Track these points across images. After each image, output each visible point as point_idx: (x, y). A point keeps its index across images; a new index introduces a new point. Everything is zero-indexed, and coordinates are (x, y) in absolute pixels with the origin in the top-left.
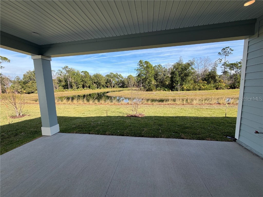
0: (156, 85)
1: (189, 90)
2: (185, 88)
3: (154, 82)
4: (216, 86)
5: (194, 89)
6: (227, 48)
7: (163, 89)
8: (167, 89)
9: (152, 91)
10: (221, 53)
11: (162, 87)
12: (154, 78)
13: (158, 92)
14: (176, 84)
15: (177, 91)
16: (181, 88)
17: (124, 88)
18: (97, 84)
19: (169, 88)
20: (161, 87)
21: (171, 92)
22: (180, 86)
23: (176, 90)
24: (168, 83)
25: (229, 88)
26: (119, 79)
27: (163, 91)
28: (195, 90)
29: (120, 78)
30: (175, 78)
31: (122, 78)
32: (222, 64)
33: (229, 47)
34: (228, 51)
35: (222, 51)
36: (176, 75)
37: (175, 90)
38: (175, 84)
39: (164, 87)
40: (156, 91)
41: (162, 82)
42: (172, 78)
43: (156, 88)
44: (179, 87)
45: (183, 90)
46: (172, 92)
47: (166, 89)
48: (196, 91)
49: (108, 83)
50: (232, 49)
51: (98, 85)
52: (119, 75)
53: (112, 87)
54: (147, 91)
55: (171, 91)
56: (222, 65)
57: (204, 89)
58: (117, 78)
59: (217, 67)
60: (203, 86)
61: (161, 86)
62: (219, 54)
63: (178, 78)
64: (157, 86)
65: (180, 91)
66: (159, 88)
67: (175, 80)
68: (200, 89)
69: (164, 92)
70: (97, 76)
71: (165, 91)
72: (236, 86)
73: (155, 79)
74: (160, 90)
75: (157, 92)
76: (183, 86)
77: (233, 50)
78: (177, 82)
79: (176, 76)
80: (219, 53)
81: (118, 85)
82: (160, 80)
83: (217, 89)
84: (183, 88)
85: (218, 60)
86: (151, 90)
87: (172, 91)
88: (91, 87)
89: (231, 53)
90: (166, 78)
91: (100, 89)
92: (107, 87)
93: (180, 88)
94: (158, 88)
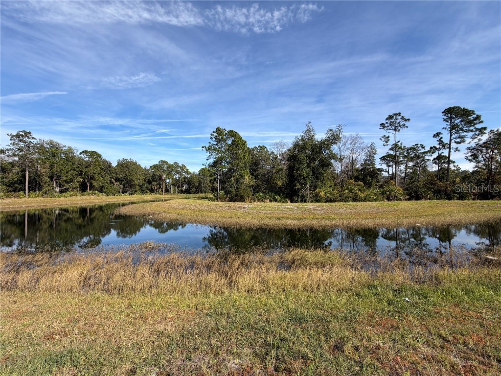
0: (252, 186)
1: (331, 201)
2: (322, 194)
3: (247, 179)
4: (386, 193)
5: (344, 198)
6: (396, 115)
7: (271, 197)
8: (280, 196)
9: (244, 201)
10: (386, 125)
11: (267, 191)
12: (250, 171)
13: (259, 203)
14: (301, 185)
15: (305, 201)
16: (313, 196)
17: (190, 193)
18: (123, 182)
19: (283, 194)
20: (264, 191)
21: (289, 205)
22: (310, 190)
23: (302, 201)
24: (281, 184)
25: (407, 197)
26: (181, 174)
27: (270, 201)
28: (345, 202)
29: (184, 173)
30: (298, 169)
31: (187, 172)
32: (390, 147)
33: (400, 113)
34: (398, 121)
35: (387, 121)
36: (301, 163)
37: (299, 199)
38: (298, 186)
39: (272, 192)
40: (253, 201)
41: (267, 181)
42: (291, 169)
43: (253, 195)
44: (308, 192)
45: (317, 199)
46: (292, 204)
47: (277, 197)
48: (347, 203)
49: (153, 183)
50: (407, 118)
51: (124, 185)
52: (181, 166)
53: (162, 191)
54: (231, 200)
55: (289, 202)
56: (390, 149)
57: (364, 200)
58: (176, 172)
59: (375, 156)
60: (360, 192)
61: (265, 189)
62: (381, 127)
63: (305, 171)
64: (256, 189)
65: (312, 202)
66: (261, 194)
67: (300, 176)
68: (356, 200)
69: (274, 204)
70: (125, 165)
71: (276, 201)
72: (422, 194)
73: (252, 174)
74: (262, 199)
75: (255, 203)
76: (318, 190)
77: (409, 120)
78: (304, 179)
79: (302, 166)
80: (382, 125)
81: (178, 187)
82: (265, 176)
83: (388, 199)
84: (317, 195)
85: (382, 138)
86: (242, 200)
87: (291, 202)
88: (104, 190)
89: (404, 125)
90: (276, 173)
91: (130, 194)
92: (152, 191)
93: (311, 196)
94: (258, 195)
